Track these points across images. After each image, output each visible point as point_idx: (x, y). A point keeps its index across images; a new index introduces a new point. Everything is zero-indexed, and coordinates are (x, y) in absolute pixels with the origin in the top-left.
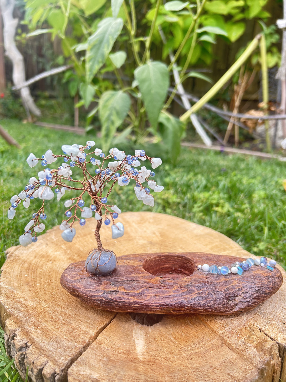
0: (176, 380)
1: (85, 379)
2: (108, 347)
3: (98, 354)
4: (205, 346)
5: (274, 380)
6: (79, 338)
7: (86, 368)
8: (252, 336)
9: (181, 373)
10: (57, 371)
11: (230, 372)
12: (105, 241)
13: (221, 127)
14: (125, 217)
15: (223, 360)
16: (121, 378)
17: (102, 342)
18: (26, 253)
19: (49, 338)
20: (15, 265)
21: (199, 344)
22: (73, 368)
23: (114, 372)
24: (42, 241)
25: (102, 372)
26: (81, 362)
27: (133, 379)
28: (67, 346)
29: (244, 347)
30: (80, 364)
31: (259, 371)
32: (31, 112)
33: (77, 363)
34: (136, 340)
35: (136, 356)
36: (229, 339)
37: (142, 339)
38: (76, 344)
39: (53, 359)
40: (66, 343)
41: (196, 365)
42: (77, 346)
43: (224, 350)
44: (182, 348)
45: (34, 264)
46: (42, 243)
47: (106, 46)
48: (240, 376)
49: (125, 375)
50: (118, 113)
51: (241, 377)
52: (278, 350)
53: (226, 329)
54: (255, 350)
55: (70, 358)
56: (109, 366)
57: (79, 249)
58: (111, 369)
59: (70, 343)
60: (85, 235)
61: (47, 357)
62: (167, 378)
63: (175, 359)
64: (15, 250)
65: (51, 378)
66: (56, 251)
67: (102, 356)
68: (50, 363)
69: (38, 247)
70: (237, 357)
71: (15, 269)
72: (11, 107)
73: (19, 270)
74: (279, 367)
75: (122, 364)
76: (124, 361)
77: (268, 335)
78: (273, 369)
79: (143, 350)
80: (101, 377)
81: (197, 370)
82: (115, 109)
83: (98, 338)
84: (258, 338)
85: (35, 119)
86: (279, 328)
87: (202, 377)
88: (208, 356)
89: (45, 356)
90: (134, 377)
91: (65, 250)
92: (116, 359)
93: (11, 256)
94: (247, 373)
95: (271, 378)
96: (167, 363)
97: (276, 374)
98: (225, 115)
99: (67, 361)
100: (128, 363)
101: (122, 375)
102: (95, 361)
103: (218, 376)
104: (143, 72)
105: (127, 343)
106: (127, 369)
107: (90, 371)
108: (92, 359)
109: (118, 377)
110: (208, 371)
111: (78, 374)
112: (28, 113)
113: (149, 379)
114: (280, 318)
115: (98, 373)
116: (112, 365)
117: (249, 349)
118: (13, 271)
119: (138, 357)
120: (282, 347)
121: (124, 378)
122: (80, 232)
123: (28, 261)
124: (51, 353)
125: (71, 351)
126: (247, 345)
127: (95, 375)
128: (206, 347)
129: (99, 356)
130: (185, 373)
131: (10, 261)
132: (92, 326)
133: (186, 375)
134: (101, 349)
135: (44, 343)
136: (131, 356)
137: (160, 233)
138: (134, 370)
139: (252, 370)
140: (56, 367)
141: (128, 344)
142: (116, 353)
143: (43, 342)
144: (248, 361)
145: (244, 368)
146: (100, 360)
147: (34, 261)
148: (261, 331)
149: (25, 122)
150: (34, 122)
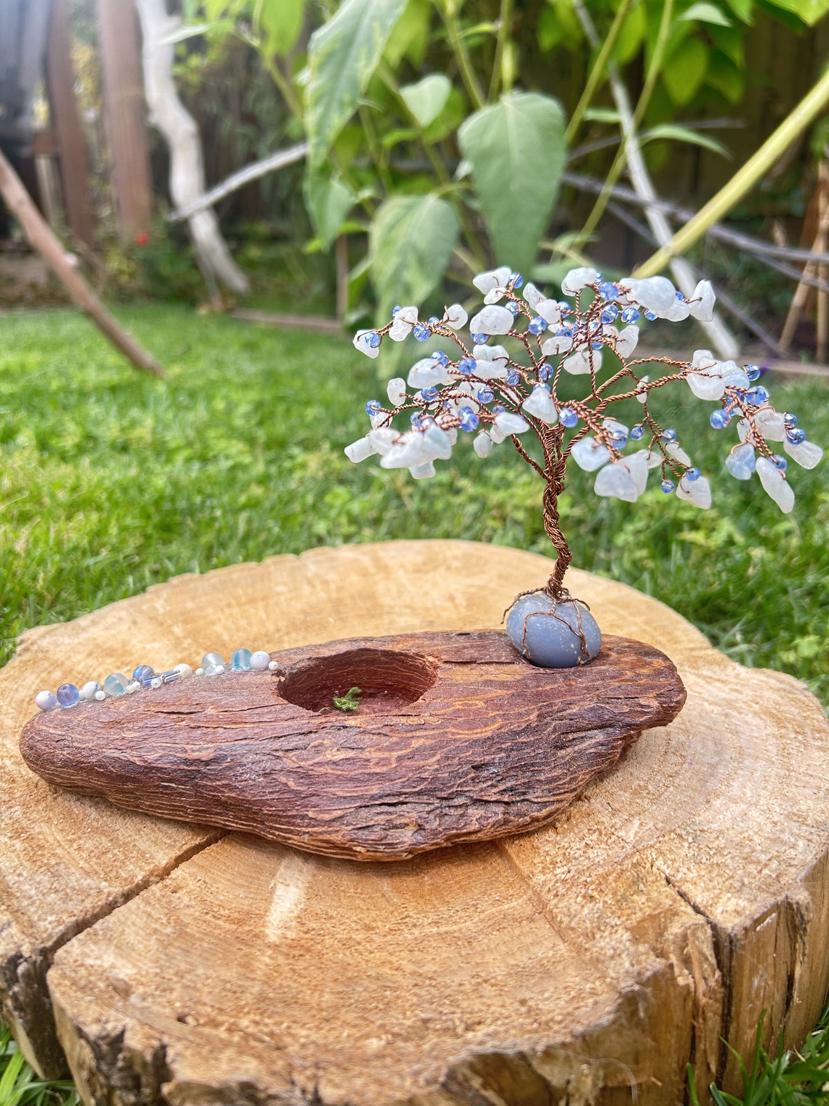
0: (351, 1004)
1: (92, 978)
2: (190, 900)
3: (157, 916)
4: (482, 916)
5: (697, 1040)
6: (120, 871)
7: (106, 950)
8: (635, 897)
9: (373, 987)
10: (26, 950)
11: (527, 995)
12: (302, 617)
13: (776, 300)
14: (382, 554)
15: (522, 959)
16: (192, 985)
17: (182, 884)
18: (69, 644)
19: (38, 863)
20: (27, 674)
21: (465, 910)
22: (73, 946)
23: (178, 966)
24: (123, 614)
25: (145, 964)
26: (101, 933)
27: (224, 989)
28: (77, 888)
29: (594, 925)
30: (94, 937)
31: (620, 1001)
32: (220, 282)
33: (89, 934)
34: (279, 885)
35: (262, 929)
36: (555, 901)
37: (300, 884)
38: (104, 884)
39: (26, 918)
40: (77, 881)
41: (429, 968)
42: (106, 890)
43: (533, 932)
44: (407, 917)
45: (79, 673)
46: (120, 619)
47: (363, 51)
48: (558, 1011)
49: (208, 978)
50: (422, 261)
51: (559, 1014)
52: (711, 946)
53: (558, 871)
54: (627, 935)
55: (74, 919)
56: (172, 950)
57: (219, 636)
58: (175, 958)
59: (89, 881)
60: (252, 601)
61: (11, 913)
62: (327, 997)
63: (375, 946)
64: (43, 637)
65: (6, 968)
66: (154, 640)
67: (164, 921)
68: (14, 929)
69: (107, 628)
70: (566, 954)
71: (24, 683)
72: (166, 270)
73: (34, 687)
74: (716, 1000)
75: (210, 946)
76: (220, 940)
77: (690, 895)
78: (690, 1004)
79: (291, 915)
80: (138, 977)
81: (427, 982)
82: (413, 247)
83: (174, 874)
84: (650, 904)
85: (231, 302)
86: (732, 877)
87: (432, 1003)
88: (481, 945)
89: (7, 910)
90: (228, 986)
91: (178, 638)
92: (200, 932)
93: (27, 650)
94: (582, 1004)
95: (686, 1033)
96: (344, 954)
97: (704, 1019)
98: (779, 259)
99: (62, 928)
100: (230, 945)
101: (198, 976)
102: (141, 932)
103: (484, 1004)
104: (486, 127)
105: (251, 893)
106: (220, 962)
107: (115, 958)
108: (134, 928)
109: (184, 981)
110: (462, 988)
111: (79, 963)
112: (212, 286)
113: (271, 995)
114: (747, 850)
115: (135, 966)
116: (183, 946)
117: (607, 933)
118: (17, 690)
119: (267, 931)
120: (724, 936)
121: (199, 986)
122: (241, 592)
123: (68, 663)
124: (25, 903)
125: (83, 901)
126: (608, 920)
127: (125, 970)
128: (482, 921)
129: (157, 920)
130: (386, 988)
131: (21, 662)
132: (168, 841)
133: (388, 993)
134: (170, 902)
135: (19, 875)
136: (247, 928)
137: (468, 600)
138: (239, 965)
139: (601, 998)
140: (27, 940)
141: (252, 896)
142: (208, 917)
143: (18, 872)
144: (596, 968)
145: (578, 987)
146: (156, 931)
147: (83, 664)
148: (668, 881)
149: (203, 311)
150: (229, 311)
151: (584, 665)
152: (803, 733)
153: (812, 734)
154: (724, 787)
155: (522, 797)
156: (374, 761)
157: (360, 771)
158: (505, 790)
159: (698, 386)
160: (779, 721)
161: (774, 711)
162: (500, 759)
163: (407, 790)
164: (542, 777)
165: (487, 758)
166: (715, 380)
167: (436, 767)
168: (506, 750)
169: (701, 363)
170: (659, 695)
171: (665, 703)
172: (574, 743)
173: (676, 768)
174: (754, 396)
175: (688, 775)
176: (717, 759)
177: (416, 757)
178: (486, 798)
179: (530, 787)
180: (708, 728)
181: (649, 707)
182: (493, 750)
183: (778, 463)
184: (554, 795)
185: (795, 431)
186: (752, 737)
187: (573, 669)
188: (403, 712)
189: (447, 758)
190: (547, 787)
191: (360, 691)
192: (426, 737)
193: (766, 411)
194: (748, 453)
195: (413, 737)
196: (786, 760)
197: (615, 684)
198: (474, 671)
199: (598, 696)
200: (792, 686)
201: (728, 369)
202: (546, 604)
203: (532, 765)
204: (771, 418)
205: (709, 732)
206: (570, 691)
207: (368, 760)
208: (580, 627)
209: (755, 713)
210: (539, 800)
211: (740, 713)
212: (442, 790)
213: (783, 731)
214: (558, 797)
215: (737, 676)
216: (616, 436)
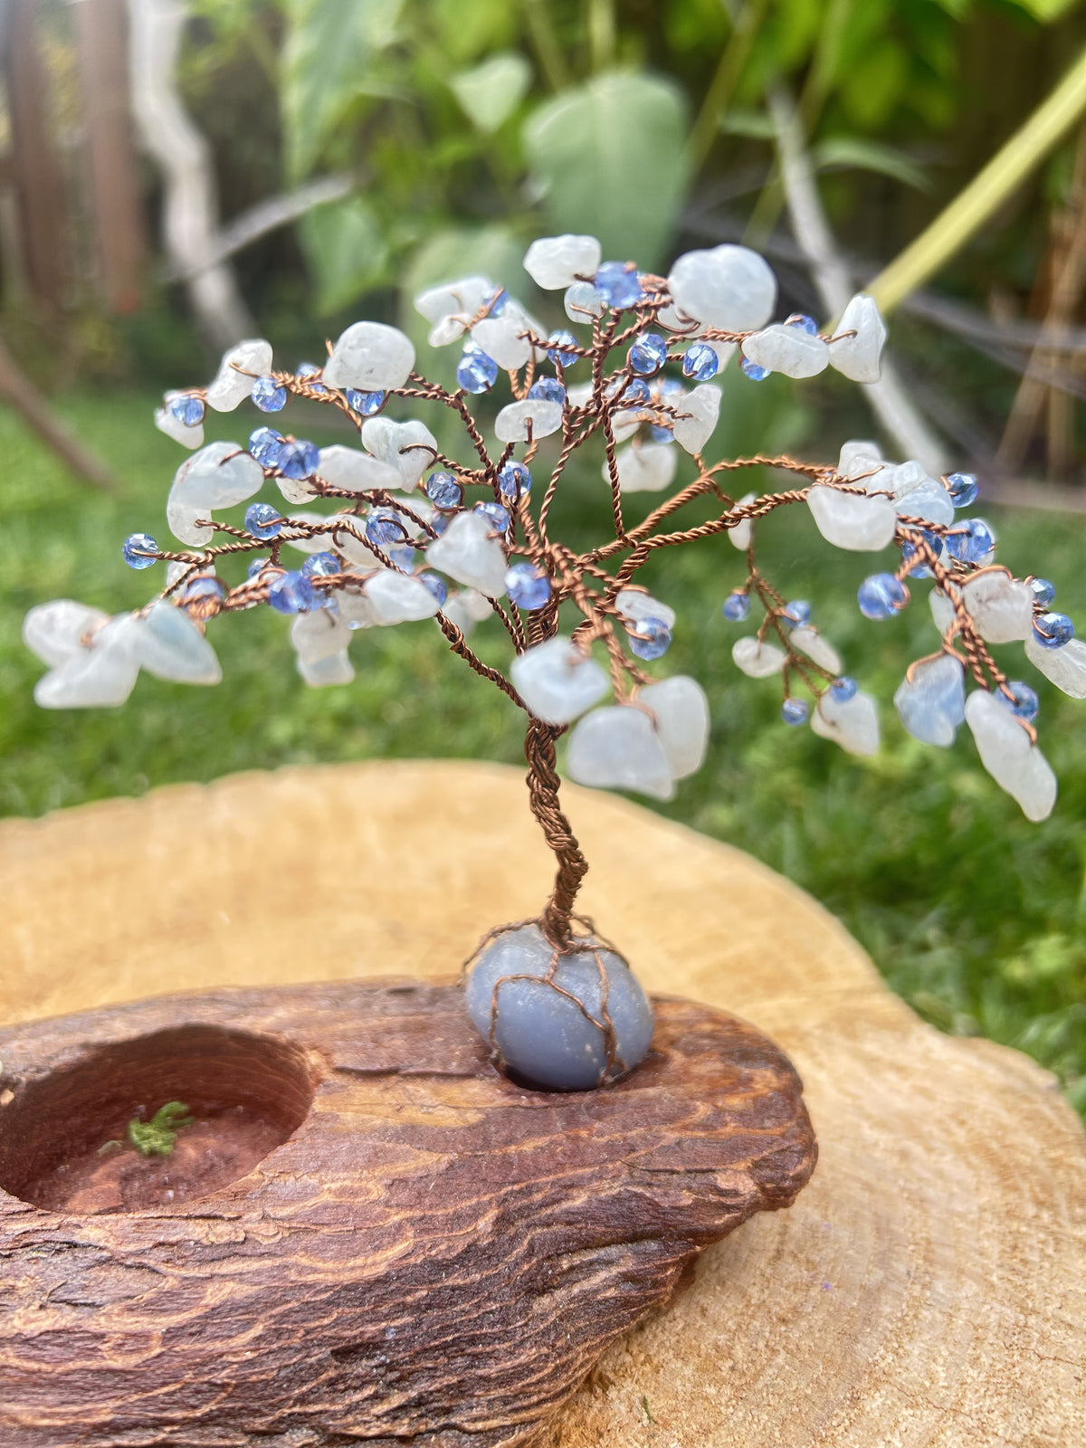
151: (611, 1087)
152: (1053, 1207)
153: (1070, 1208)
154: (890, 1358)
155: (443, 1421)
156: (116, 1338)
157: (79, 1364)
158: (401, 1408)
159: (831, 514)
160: (1006, 1173)
161: (995, 1146)
162: (401, 1329)
163: (178, 1415)
164: (492, 1370)
165: (371, 1329)
166: (878, 504)
167: (249, 1355)
168: (417, 1308)
169: (852, 468)
170: (757, 1165)
171: (771, 1180)
172: (573, 1276)
173: (795, 1299)
174: (965, 541)
175: (819, 1317)
176: (879, 1275)
177: (210, 1330)
178: (357, 1430)
179: (462, 1394)
180: (868, 1187)
181: (736, 1193)
182: (384, 1309)
183: (1017, 703)
184: (516, 1410)
185: (1051, 618)
186: (952, 1213)
187: (588, 1098)
188: (205, 1210)
189: (278, 1333)
190: (501, 1392)
191: (183, 1108)
192: (239, 1277)
193: (991, 577)
194: (948, 679)
195: (211, 1278)
196: (1018, 1280)
197: (670, 1136)
198: (388, 1096)
199: (631, 1166)
200: (1027, 1081)
201: (908, 479)
202: (536, 955)
203: (473, 1341)
204: (1002, 594)
205: (865, 1197)
206: (573, 1154)
207: (100, 1337)
208: (604, 1009)
209: (958, 1150)
210: (480, 1425)
211: (930, 1150)
212: (257, 1413)
213: (1012, 1197)
214: (524, 1415)
215: (926, 1057)
216: (642, 628)
